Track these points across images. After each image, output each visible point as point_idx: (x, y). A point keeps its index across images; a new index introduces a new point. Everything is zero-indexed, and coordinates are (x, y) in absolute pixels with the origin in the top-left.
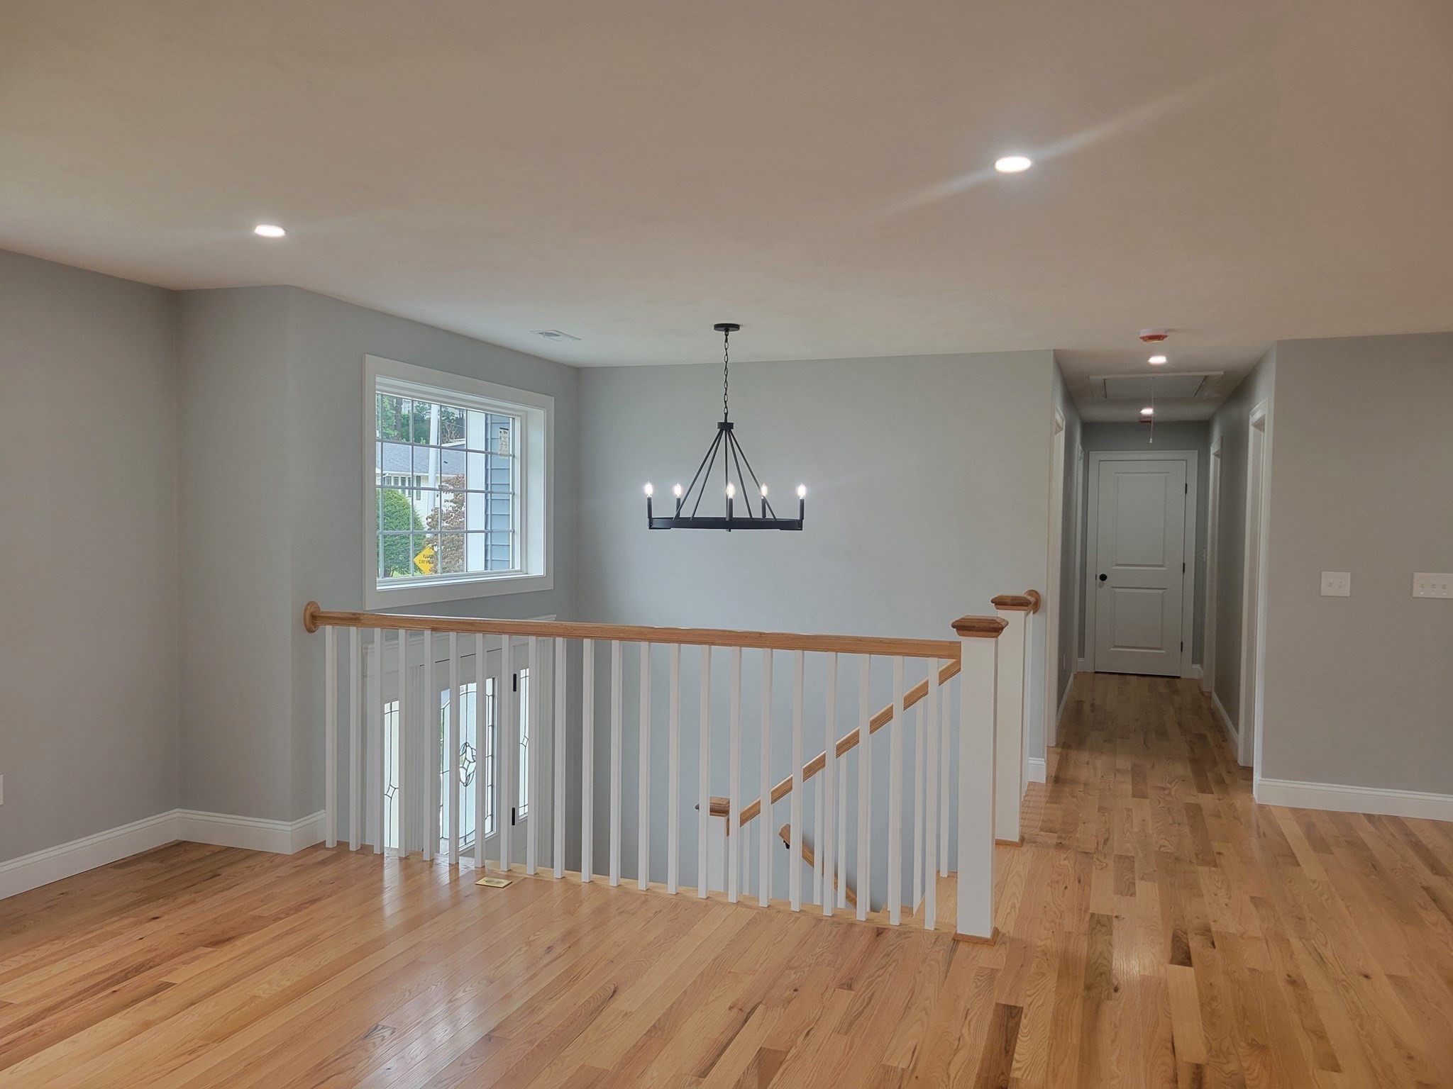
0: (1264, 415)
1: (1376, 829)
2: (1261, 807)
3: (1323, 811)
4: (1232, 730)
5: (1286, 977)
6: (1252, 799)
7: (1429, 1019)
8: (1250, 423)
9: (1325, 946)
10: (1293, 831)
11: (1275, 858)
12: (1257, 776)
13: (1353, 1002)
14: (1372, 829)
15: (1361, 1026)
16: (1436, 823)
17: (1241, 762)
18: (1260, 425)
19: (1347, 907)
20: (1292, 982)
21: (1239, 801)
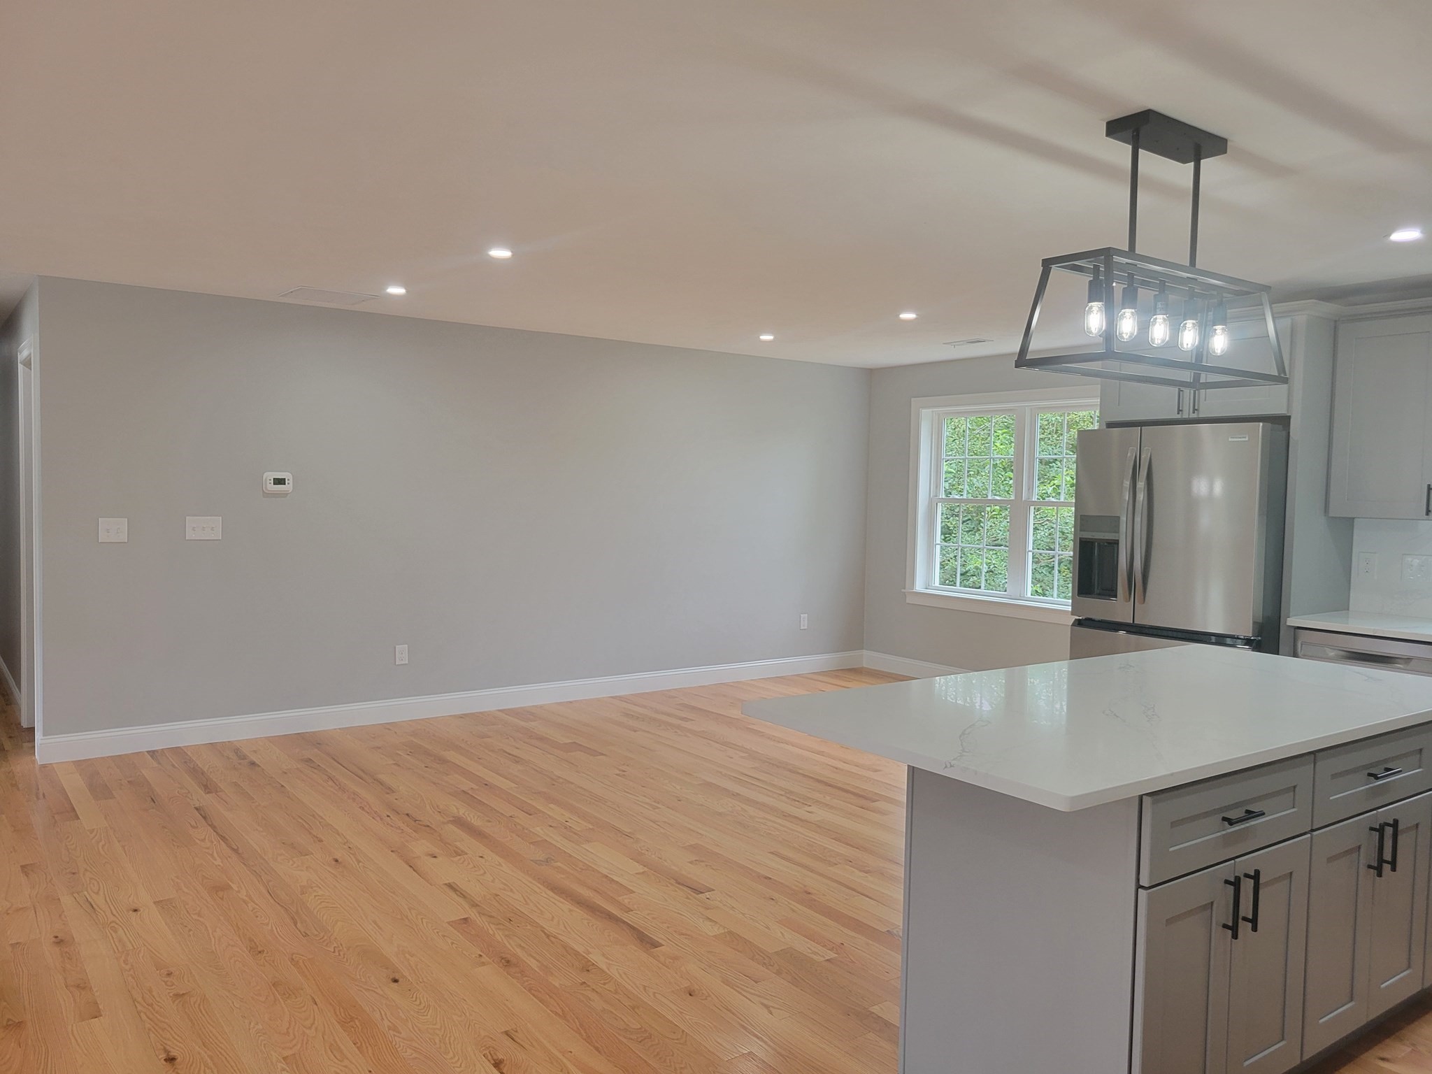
0: (30, 354)
1: (159, 763)
2: (44, 766)
3: (108, 757)
4: (15, 689)
5: (54, 939)
6: (34, 762)
7: (190, 930)
8: (19, 361)
9: (97, 893)
10: (74, 785)
11: (53, 817)
12: (38, 735)
13: (120, 941)
14: (155, 764)
15: (126, 962)
16: (212, 745)
17: (25, 724)
18: (28, 364)
19: (123, 847)
20: (59, 942)
21: (19, 766)
